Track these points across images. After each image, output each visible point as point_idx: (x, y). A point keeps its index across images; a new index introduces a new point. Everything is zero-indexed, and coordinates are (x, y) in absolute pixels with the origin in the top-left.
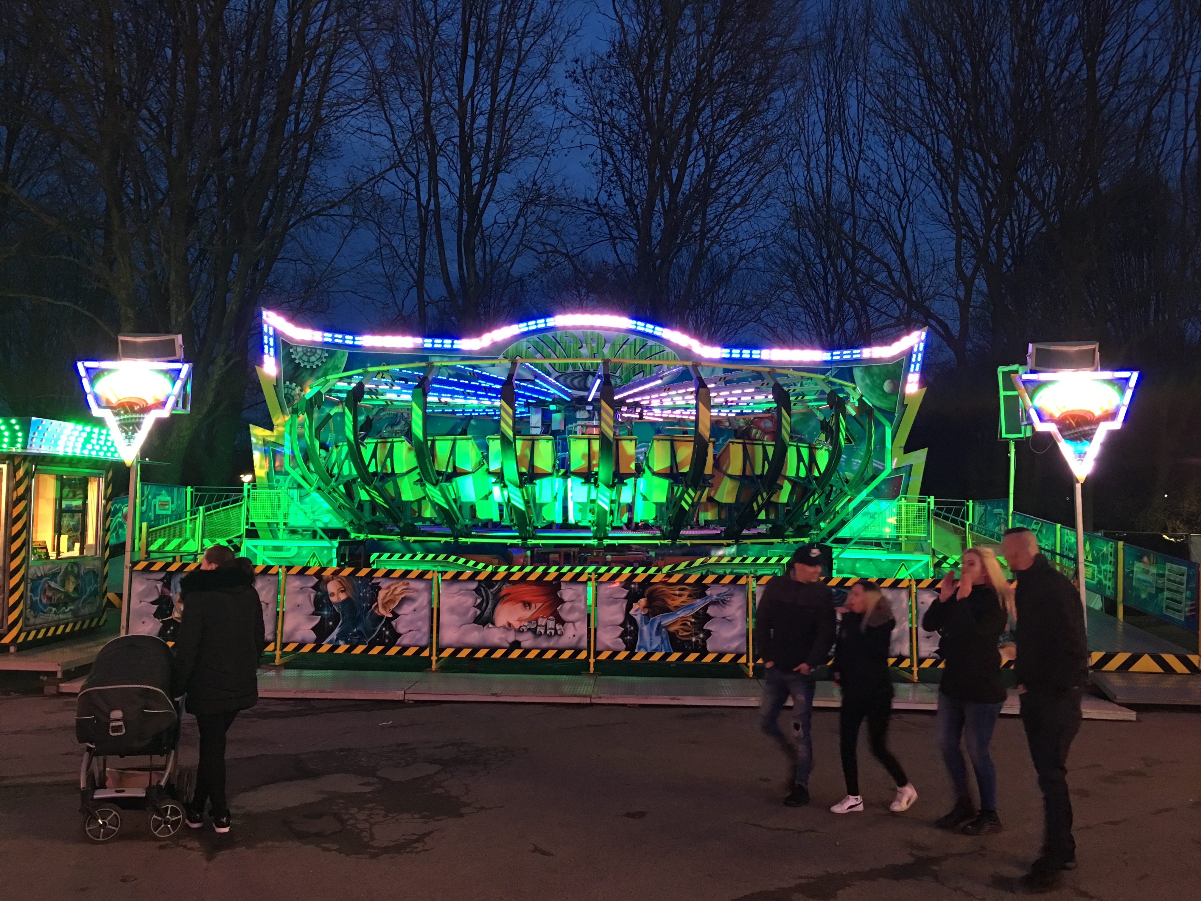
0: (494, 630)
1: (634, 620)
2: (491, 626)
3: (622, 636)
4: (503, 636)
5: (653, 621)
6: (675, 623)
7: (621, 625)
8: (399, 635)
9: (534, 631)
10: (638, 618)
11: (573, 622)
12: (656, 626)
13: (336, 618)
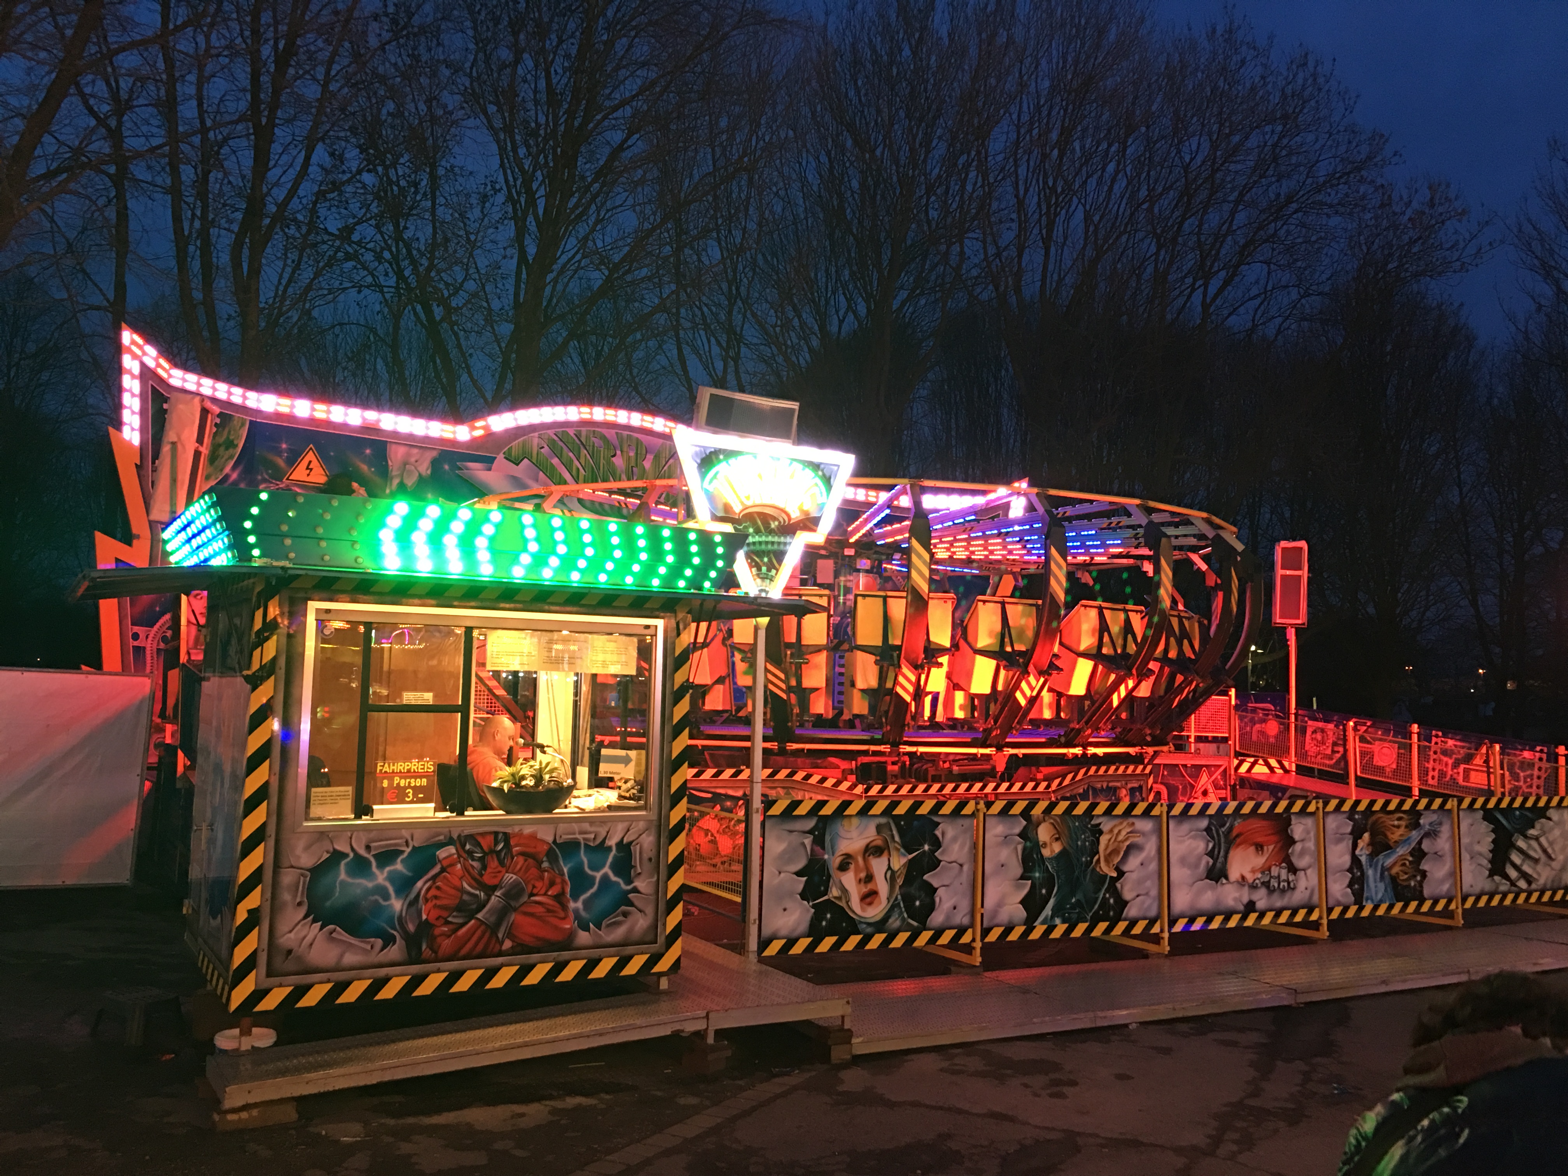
0: (1228, 887)
1: (1360, 861)
2: (1224, 881)
3: (1350, 885)
4: (1237, 895)
5: (1377, 862)
6: (1394, 864)
7: (1348, 871)
8: (1126, 903)
9: (1266, 885)
10: (1363, 859)
11: (1304, 870)
12: (1379, 867)
13: (1049, 882)
